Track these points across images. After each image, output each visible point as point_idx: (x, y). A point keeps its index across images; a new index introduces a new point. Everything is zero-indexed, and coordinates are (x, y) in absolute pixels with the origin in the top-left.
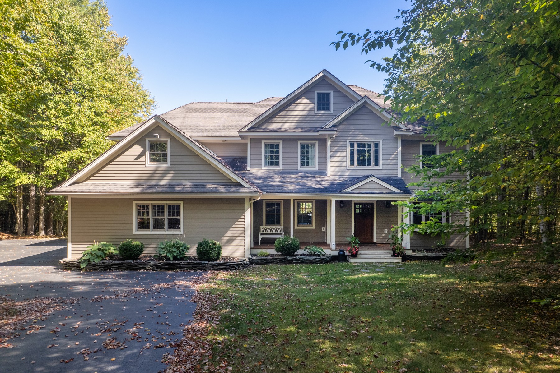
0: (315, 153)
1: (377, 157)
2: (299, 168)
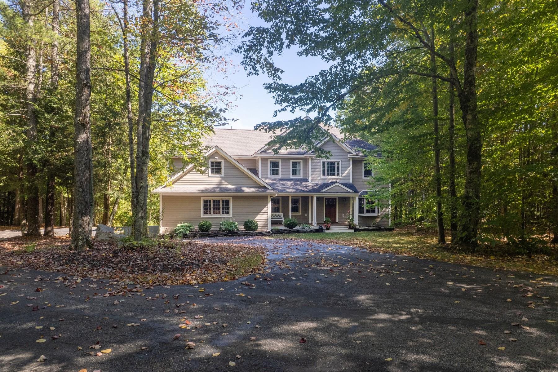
0: (301, 167)
1: (338, 171)
2: (291, 177)
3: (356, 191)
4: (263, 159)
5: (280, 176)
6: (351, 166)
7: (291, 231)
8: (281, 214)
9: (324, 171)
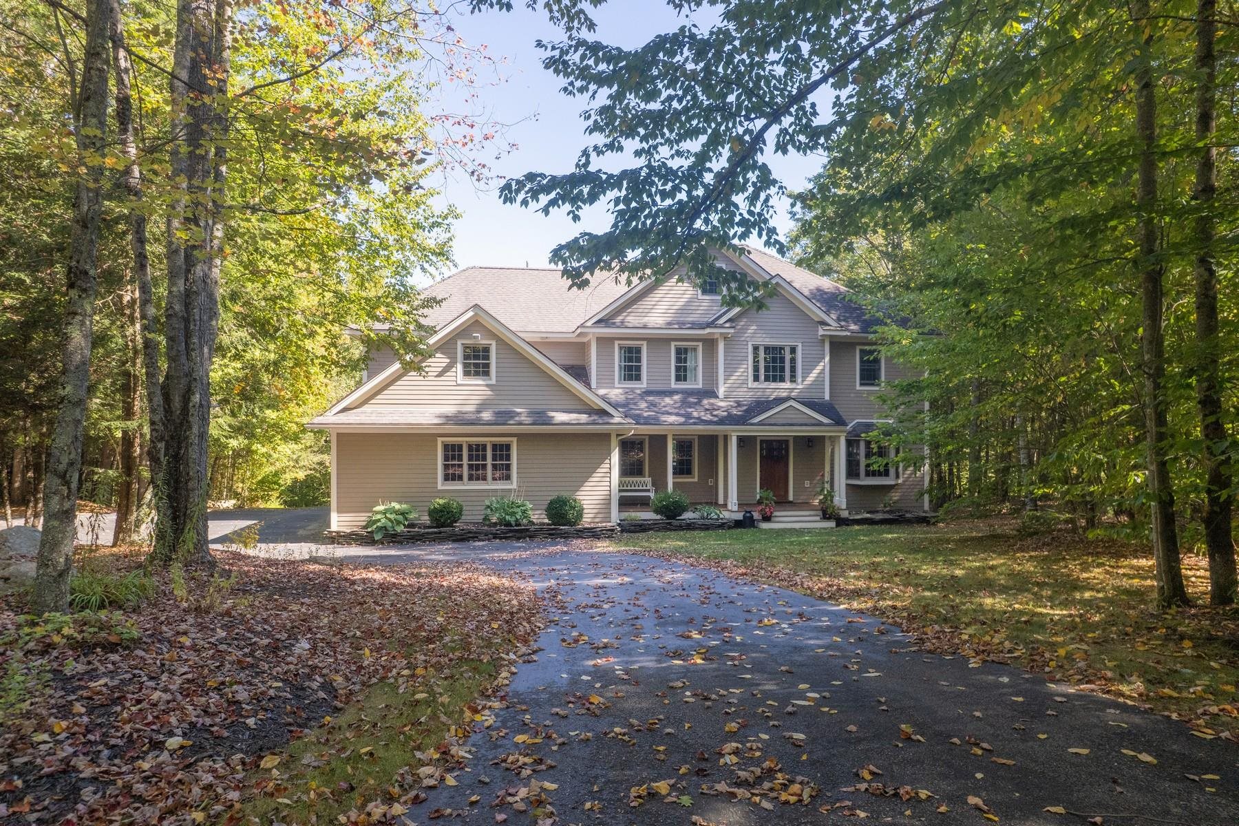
0: (697, 361)
1: (793, 369)
2: (674, 385)
3: (839, 421)
4: (601, 340)
5: (643, 385)
6: (827, 359)
7: (669, 524)
8: (648, 480)
9: (756, 369)
